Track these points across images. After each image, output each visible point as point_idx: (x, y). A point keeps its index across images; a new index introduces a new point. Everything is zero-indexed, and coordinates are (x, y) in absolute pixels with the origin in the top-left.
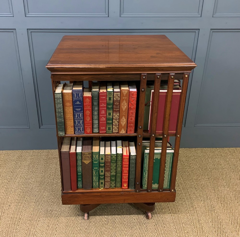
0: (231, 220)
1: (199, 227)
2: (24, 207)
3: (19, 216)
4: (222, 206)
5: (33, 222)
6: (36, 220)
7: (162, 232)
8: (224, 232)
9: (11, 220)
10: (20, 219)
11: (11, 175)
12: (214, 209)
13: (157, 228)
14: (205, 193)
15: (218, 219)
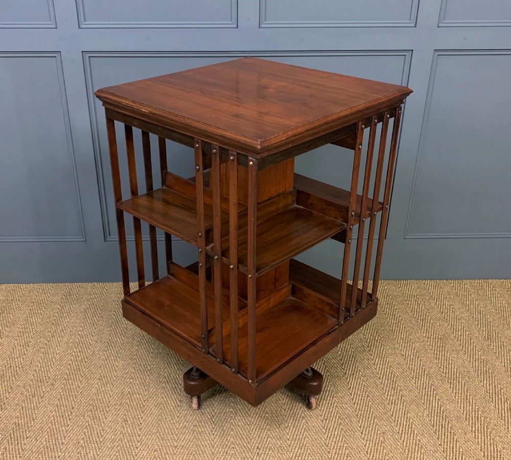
0: (465, 413)
1: (405, 424)
2: (79, 387)
3: (70, 402)
4: (450, 387)
5: (96, 413)
6: (103, 411)
7: (336, 433)
8: (451, 432)
9: (56, 410)
10: (73, 408)
11: (52, 329)
12: (435, 392)
13: (326, 425)
14: (420, 364)
15: (442, 411)
